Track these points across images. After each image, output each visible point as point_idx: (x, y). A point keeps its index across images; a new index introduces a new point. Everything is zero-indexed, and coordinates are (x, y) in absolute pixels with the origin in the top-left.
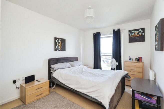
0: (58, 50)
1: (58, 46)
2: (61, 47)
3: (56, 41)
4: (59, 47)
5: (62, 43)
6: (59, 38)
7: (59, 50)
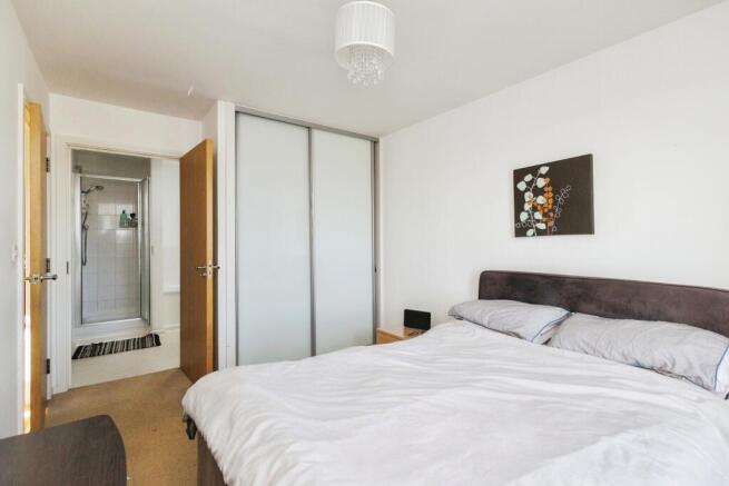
0: (530, 232)
1: (535, 209)
2: (553, 210)
3: (522, 186)
4: (538, 215)
5: (556, 192)
6: (539, 167)
7: (540, 233)
